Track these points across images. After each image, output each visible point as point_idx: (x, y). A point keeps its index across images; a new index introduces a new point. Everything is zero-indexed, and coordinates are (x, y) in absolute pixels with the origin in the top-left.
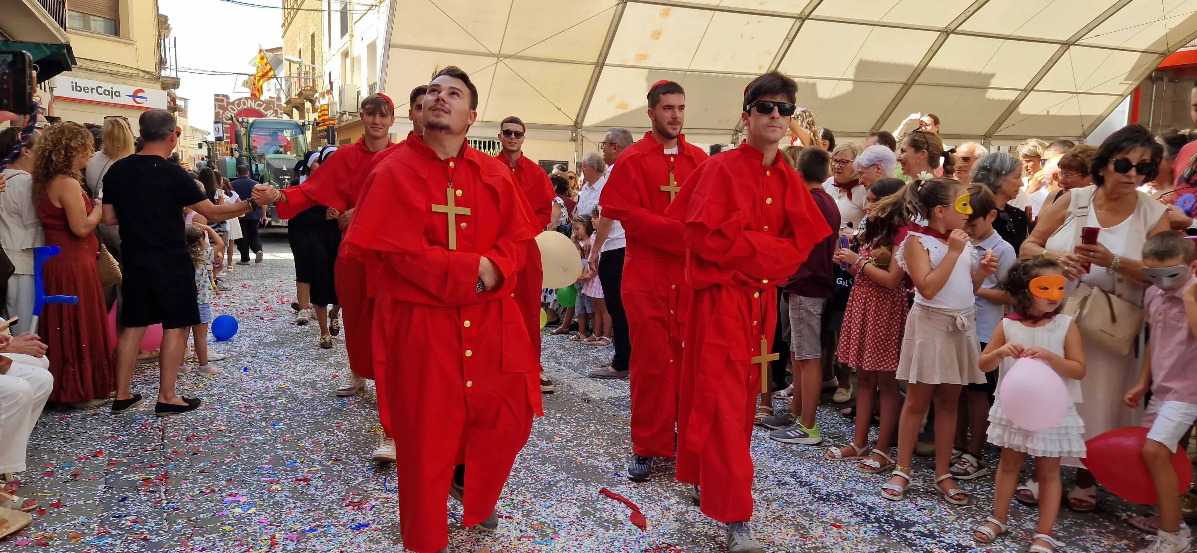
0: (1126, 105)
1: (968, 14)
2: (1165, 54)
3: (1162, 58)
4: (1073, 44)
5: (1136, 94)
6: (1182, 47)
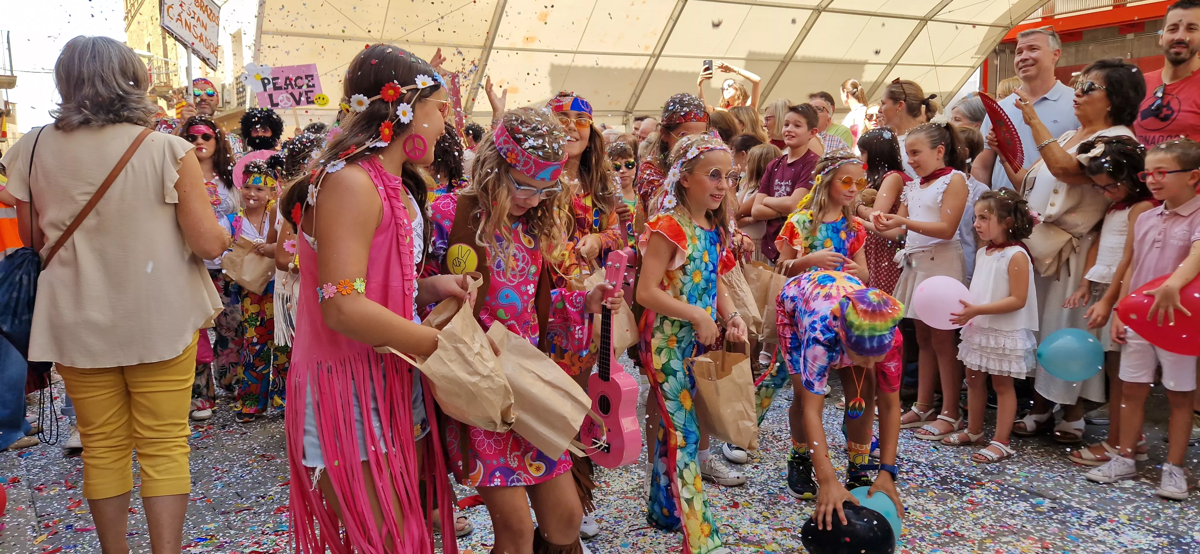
0: (977, 76)
2: (1008, 27)
3: (1007, 31)
4: (930, 20)
5: (985, 66)
6: (1023, 20)
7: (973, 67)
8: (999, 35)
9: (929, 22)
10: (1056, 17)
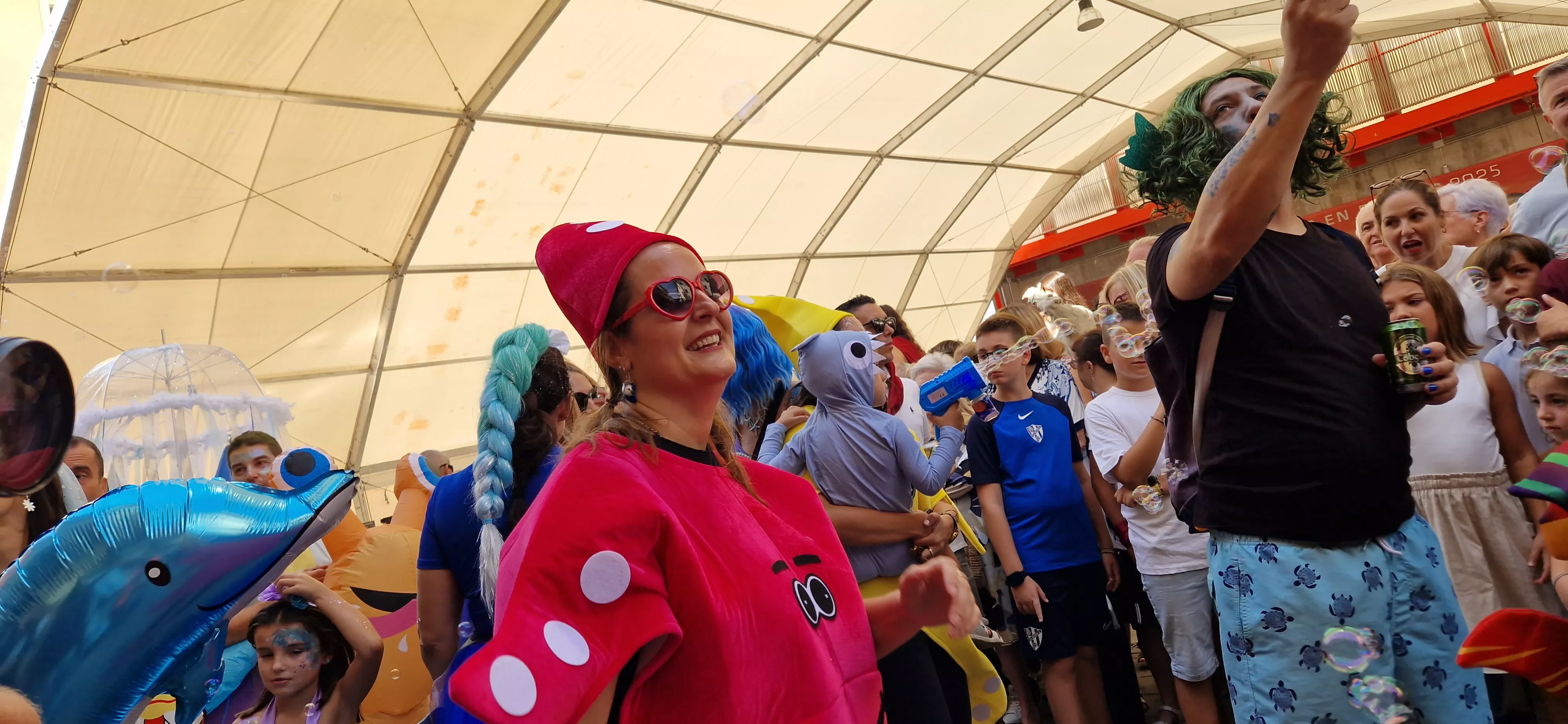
1: (825, 234)
2: (1013, 250)
3: (1011, 255)
4: (931, 252)
6: (1026, 239)
7: (985, 301)
8: (1005, 261)
9: (930, 256)
10: (1059, 231)
